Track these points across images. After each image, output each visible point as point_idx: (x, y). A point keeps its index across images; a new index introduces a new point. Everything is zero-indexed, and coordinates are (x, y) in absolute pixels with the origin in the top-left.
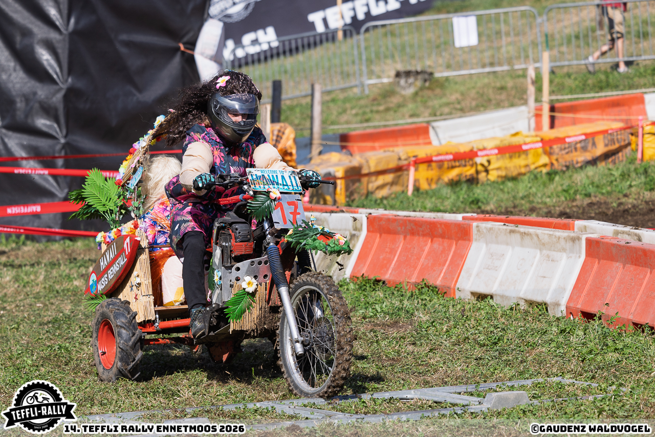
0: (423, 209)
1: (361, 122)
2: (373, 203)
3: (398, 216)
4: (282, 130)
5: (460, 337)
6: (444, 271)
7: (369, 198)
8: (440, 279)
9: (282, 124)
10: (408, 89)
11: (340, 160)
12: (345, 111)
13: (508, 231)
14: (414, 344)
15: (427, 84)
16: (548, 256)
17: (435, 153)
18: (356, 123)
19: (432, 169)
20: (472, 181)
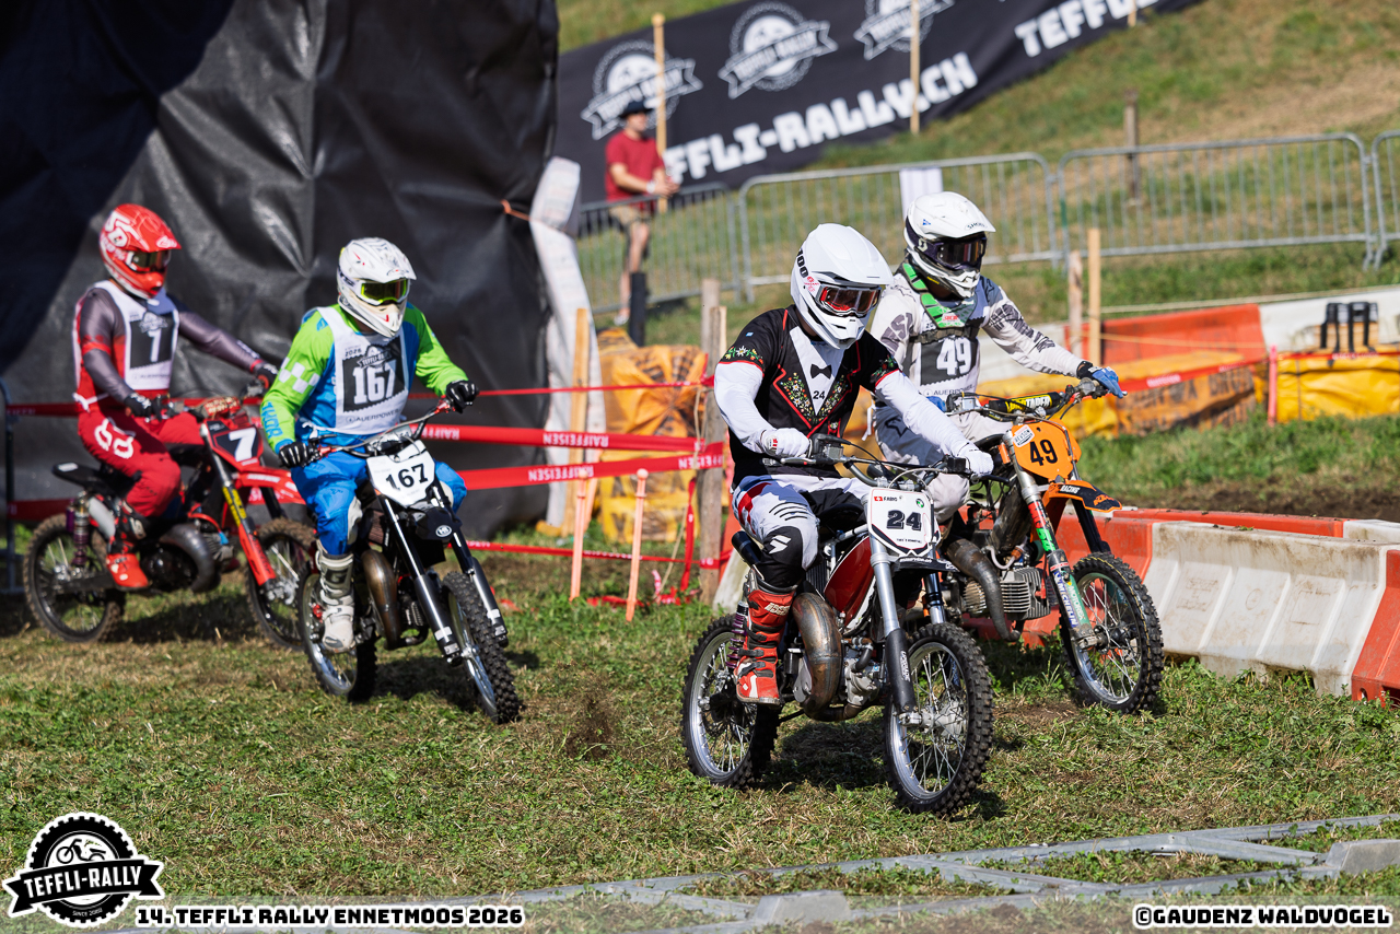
13: (1226, 538)
16: (1309, 586)
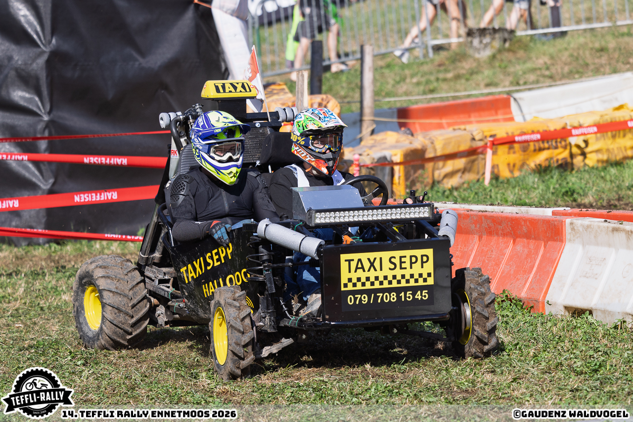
0: (505, 202)
1: (424, 93)
2: (440, 194)
3: (471, 210)
4: (324, 103)
5: (551, 362)
6: (530, 280)
7: (436, 188)
8: (525, 290)
9: (324, 96)
10: (483, 51)
11: (397, 142)
12: (403, 79)
13: (611, 229)
14: (493, 372)
15: (507, 45)
17: (518, 132)
18: (419, 94)
19: (514, 153)
20: (566, 166)
